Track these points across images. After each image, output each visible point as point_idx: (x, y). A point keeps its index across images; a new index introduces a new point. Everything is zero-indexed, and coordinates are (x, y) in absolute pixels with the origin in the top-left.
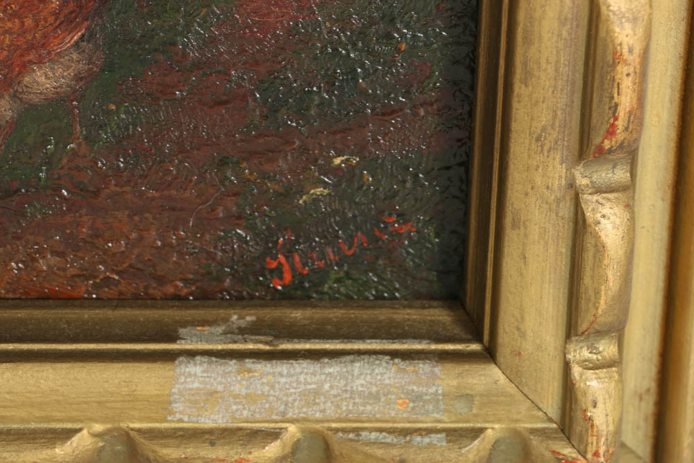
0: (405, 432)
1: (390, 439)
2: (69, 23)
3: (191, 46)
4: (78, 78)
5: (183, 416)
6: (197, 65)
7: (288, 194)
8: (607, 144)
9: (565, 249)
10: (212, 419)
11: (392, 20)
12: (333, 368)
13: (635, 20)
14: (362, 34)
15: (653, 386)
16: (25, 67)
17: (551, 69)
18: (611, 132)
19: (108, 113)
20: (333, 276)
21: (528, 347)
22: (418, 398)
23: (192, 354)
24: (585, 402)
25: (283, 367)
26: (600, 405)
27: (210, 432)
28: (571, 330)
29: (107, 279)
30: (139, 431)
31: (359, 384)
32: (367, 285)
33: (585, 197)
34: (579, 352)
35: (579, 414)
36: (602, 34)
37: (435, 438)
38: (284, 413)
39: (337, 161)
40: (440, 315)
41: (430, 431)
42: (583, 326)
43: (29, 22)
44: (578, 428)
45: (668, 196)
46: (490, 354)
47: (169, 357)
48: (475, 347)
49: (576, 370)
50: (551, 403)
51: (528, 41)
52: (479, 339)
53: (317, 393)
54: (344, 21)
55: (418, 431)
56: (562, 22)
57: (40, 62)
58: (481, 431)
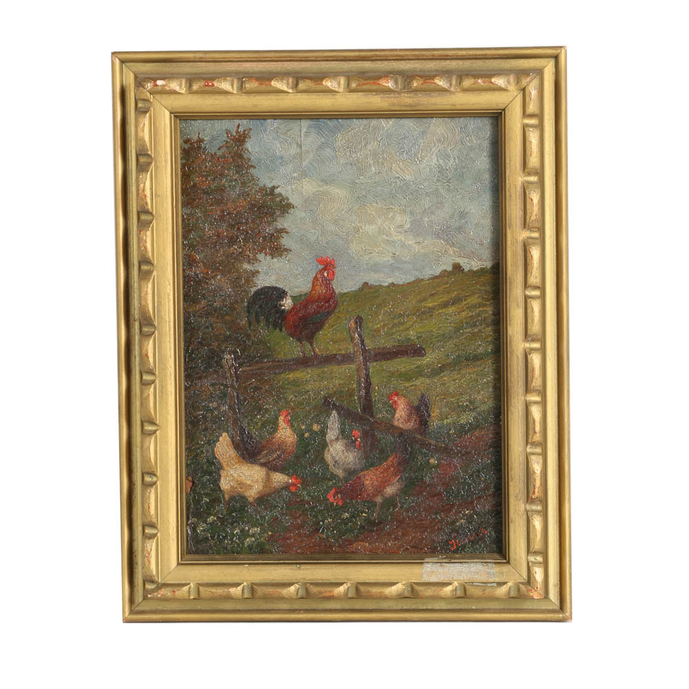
0: (485, 583)
1: (481, 584)
2: (396, 475)
3: (427, 479)
4: (398, 490)
5: (425, 579)
6: (429, 485)
7: (454, 522)
8: (533, 497)
9: (525, 529)
10: (433, 579)
11: (479, 472)
12: (465, 565)
13: (538, 463)
14: (472, 475)
15: (559, 583)
16: (384, 487)
17: (518, 477)
18: (534, 493)
19: (406, 500)
20: (467, 546)
21: (518, 557)
22: (489, 573)
23: (428, 562)
24: (533, 572)
25: (452, 565)
26: (537, 573)
27: (433, 583)
28: (528, 552)
29: (407, 549)
30: (414, 583)
31: (473, 569)
32: (477, 549)
33: (529, 513)
34: (532, 558)
35: (532, 576)
36: (530, 466)
37: (493, 584)
38: (453, 578)
39: (467, 512)
40: (496, 556)
41: (492, 583)
42: (531, 550)
43: (386, 475)
44: (532, 580)
45: (558, 524)
46: (508, 562)
47: (422, 563)
48: (505, 561)
49: (530, 564)
50: (525, 575)
51: (511, 470)
52: (506, 559)
53: (461, 572)
54: (466, 472)
55: (489, 583)
56: (520, 464)
57: (388, 485)
58: (507, 583)
